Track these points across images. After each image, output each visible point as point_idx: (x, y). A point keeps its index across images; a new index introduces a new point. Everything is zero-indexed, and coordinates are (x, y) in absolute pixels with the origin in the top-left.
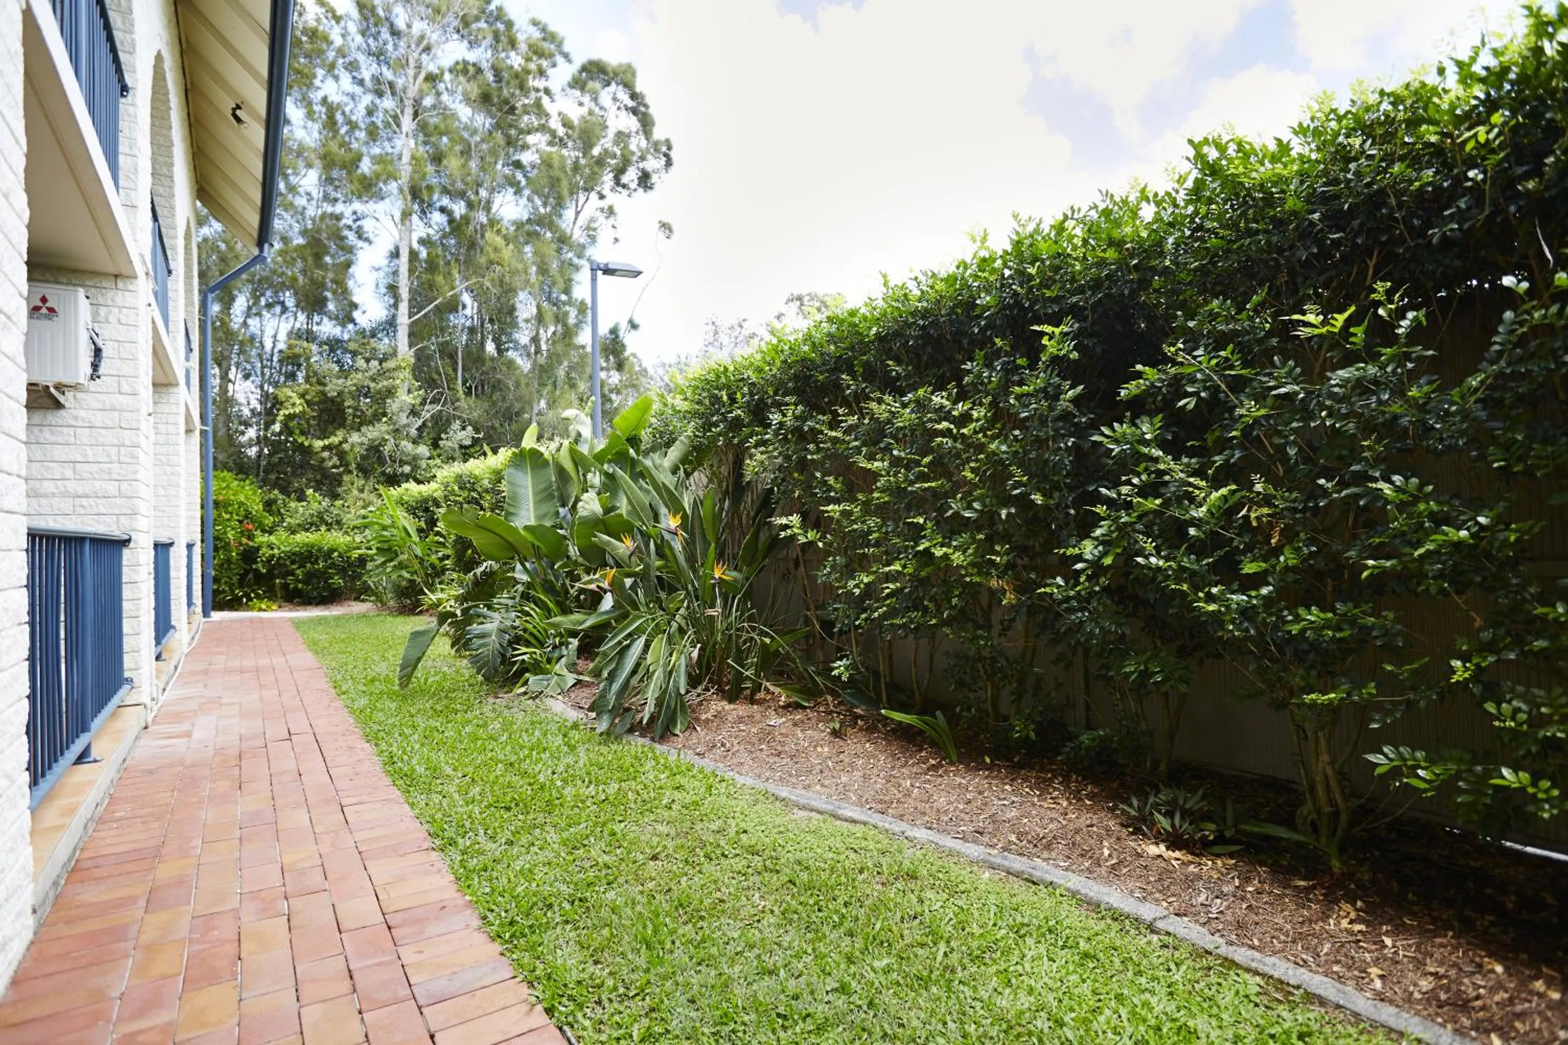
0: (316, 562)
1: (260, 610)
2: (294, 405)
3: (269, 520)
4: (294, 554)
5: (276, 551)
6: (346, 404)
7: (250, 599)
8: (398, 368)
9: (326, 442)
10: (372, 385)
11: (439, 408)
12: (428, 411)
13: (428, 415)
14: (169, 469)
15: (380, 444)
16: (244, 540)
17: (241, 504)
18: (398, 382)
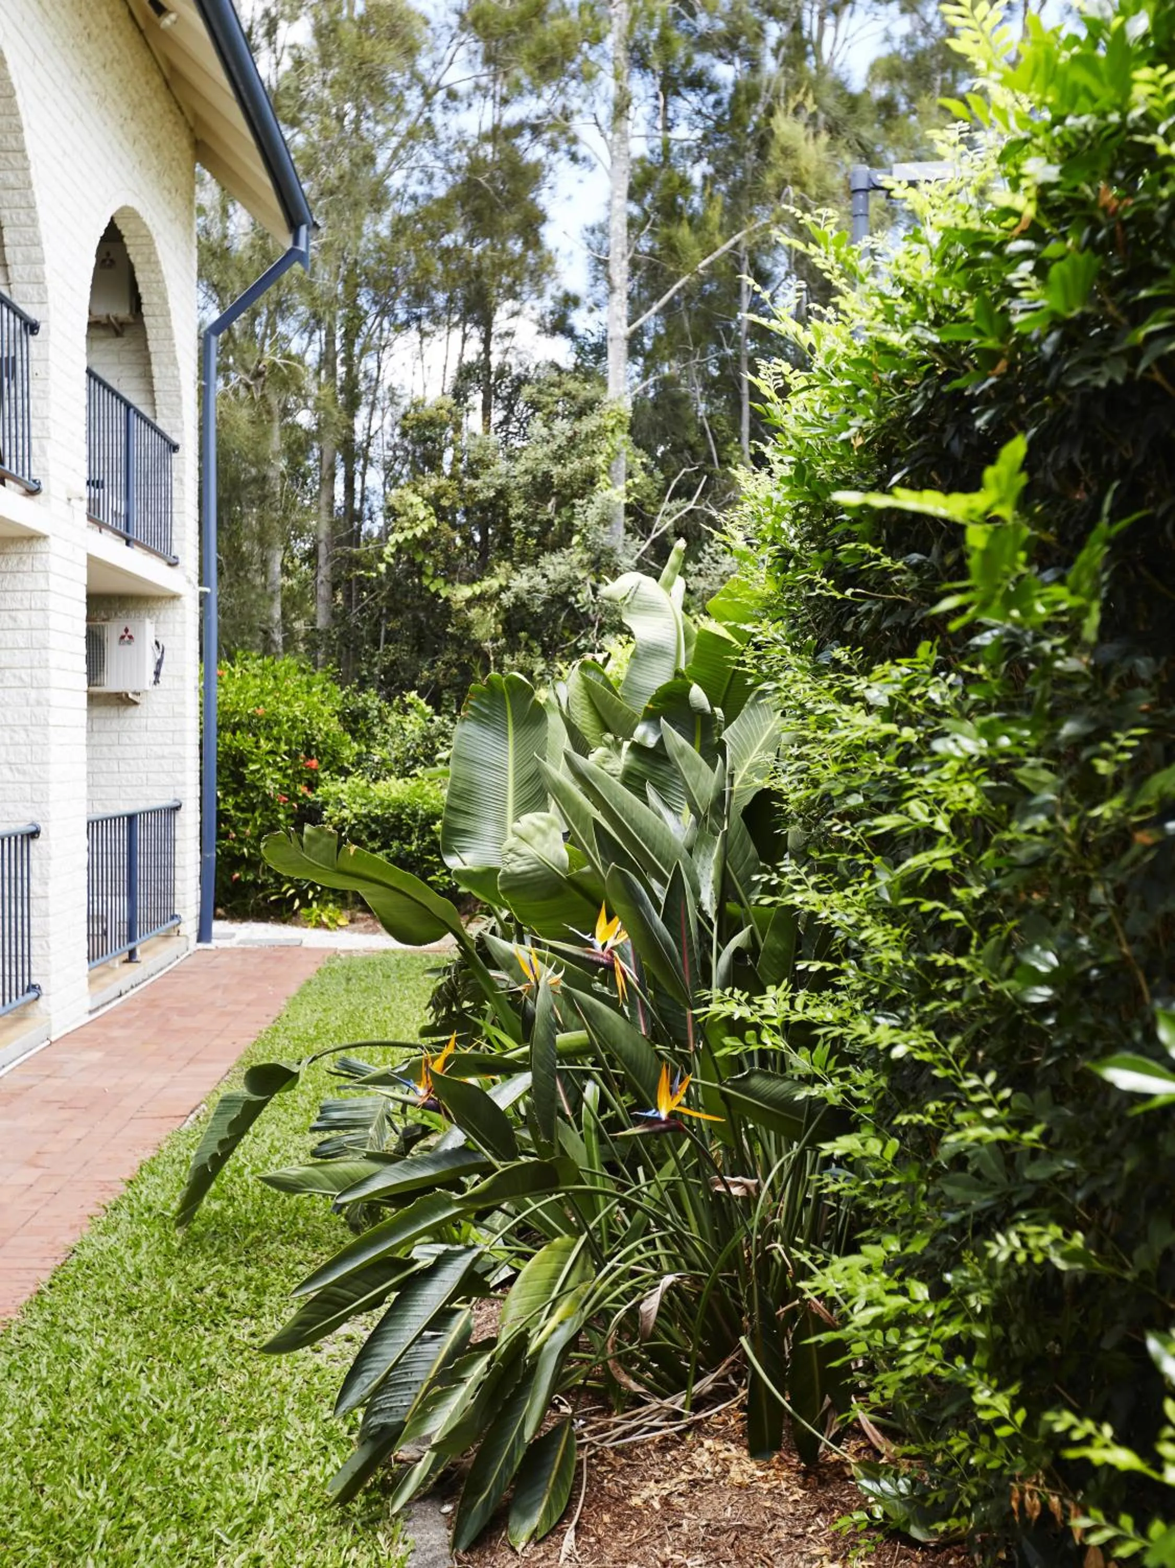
0: (406, 840)
1: (320, 925)
2: (415, 520)
3: (350, 750)
4: (376, 819)
5: (346, 813)
6: (512, 512)
7: (307, 904)
8: (600, 433)
9: (477, 589)
10: (556, 470)
11: (691, 505)
12: (669, 514)
13: (670, 523)
14: (33, 694)
15: (570, 592)
16: (302, 789)
17: (294, 721)
18: (600, 460)
